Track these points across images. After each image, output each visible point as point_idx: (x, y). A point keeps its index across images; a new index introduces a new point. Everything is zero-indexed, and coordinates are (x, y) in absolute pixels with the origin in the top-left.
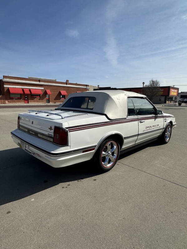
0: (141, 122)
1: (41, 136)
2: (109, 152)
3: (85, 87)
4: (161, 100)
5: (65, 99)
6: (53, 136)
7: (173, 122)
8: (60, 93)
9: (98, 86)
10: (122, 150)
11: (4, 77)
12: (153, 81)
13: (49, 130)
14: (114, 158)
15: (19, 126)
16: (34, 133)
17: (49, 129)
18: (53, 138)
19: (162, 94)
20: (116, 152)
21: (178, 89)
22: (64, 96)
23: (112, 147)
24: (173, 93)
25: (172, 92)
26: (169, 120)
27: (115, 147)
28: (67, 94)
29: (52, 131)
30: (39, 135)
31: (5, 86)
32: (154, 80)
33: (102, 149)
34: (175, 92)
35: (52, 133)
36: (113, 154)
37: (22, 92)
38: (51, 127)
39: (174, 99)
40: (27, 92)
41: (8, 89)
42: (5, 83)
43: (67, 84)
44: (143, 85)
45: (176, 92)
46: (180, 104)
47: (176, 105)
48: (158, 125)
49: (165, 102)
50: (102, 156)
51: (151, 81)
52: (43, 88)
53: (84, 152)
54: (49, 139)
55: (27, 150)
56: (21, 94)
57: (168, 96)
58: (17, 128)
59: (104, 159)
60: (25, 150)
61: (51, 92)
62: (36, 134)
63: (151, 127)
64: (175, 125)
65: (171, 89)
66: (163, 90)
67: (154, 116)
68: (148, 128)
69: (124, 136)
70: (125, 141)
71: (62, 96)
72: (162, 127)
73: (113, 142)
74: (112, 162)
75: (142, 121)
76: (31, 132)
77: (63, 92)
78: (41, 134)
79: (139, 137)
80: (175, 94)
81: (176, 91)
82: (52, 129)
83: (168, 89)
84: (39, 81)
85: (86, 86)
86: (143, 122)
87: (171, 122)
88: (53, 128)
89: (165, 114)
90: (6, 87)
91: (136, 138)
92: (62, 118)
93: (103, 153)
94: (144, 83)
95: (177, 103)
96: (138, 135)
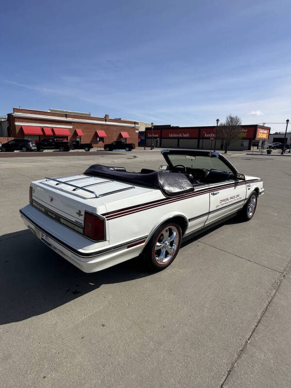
0: (214, 194)
1: (65, 222)
2: (166, 242)
3: (133, 125)
4: (243, 145)
5: (103, 143)
6: (83, 225)
7: (260, 188)
8: (96, 135)
9: (152, 123)
10: (184, 236)
11: (15, 110)
12: (231, 118)
13: (77, 216)
14: (174, 249)
15: (32, 201)
16: (54, 216)
17: (77, 213)
18: (84, 228)
19: (245, 136)
20: (176, 241)
21: (269, 129)
22: (102, 139)
23: (171, 234)
24: (262, 135)
25: (261, 133)
26: (253, 186)
27: (175, 234)
28: (106, 136)
29: (82, 218)
30: (62, 221)
31: (16, 124)
32: (233, 116)
33: (156, 240)
34: (264, 133)
35: (81, 220)
36: (171, 244)
37: (41, 133)
38: (80, 212)
39: (260, 144)
40: (49, 133)
41: (21, 128)
42: (16, 119)
43: (106, 121)
44: (217, 123)
45: (266, 134)
46: (269, 152)
47: (264, 154)
48: (238, 196)
49: (249, 149)
50: (156, 249)
51: (229, 118)
52: (71, 127)
53: (128, 247)
54: (76, 228)
55: (44, 240)
56: (40, 136)
57: (254, 139)
58: (29, 203)
59: (159, 253)
60: (43, 239)
61: (83, 132)
62: (57, 218)
63: (227, 199)
64: (262, 192)
65: (258, 129)
66: (247, 130)
67: (234, 182)
68: (224, 202)
69: (188, 218)
70: (190, 224)
71: (99, 139)
72: (243, 198)
73: (173, 228)
74: (171, 254)
75: (215, 192)
76: (50, 214)
77: (101, 133)
78: (64, 219)
79: (210, 216)
80: (265, 136)
81: (266, 132)
82: (82, 215)
83: (254, 128)
84: (66, 116)
85: (135, 123)
86: (216, 194)
87: (257, 190)
88: (83, 213)
89: (247, 178)
90: (19, 125)
91: (206, 217)
92: (96, 197)
93: (158, 244)
94: (218, 120)
95: (265, 151)
96: (209, 213)
